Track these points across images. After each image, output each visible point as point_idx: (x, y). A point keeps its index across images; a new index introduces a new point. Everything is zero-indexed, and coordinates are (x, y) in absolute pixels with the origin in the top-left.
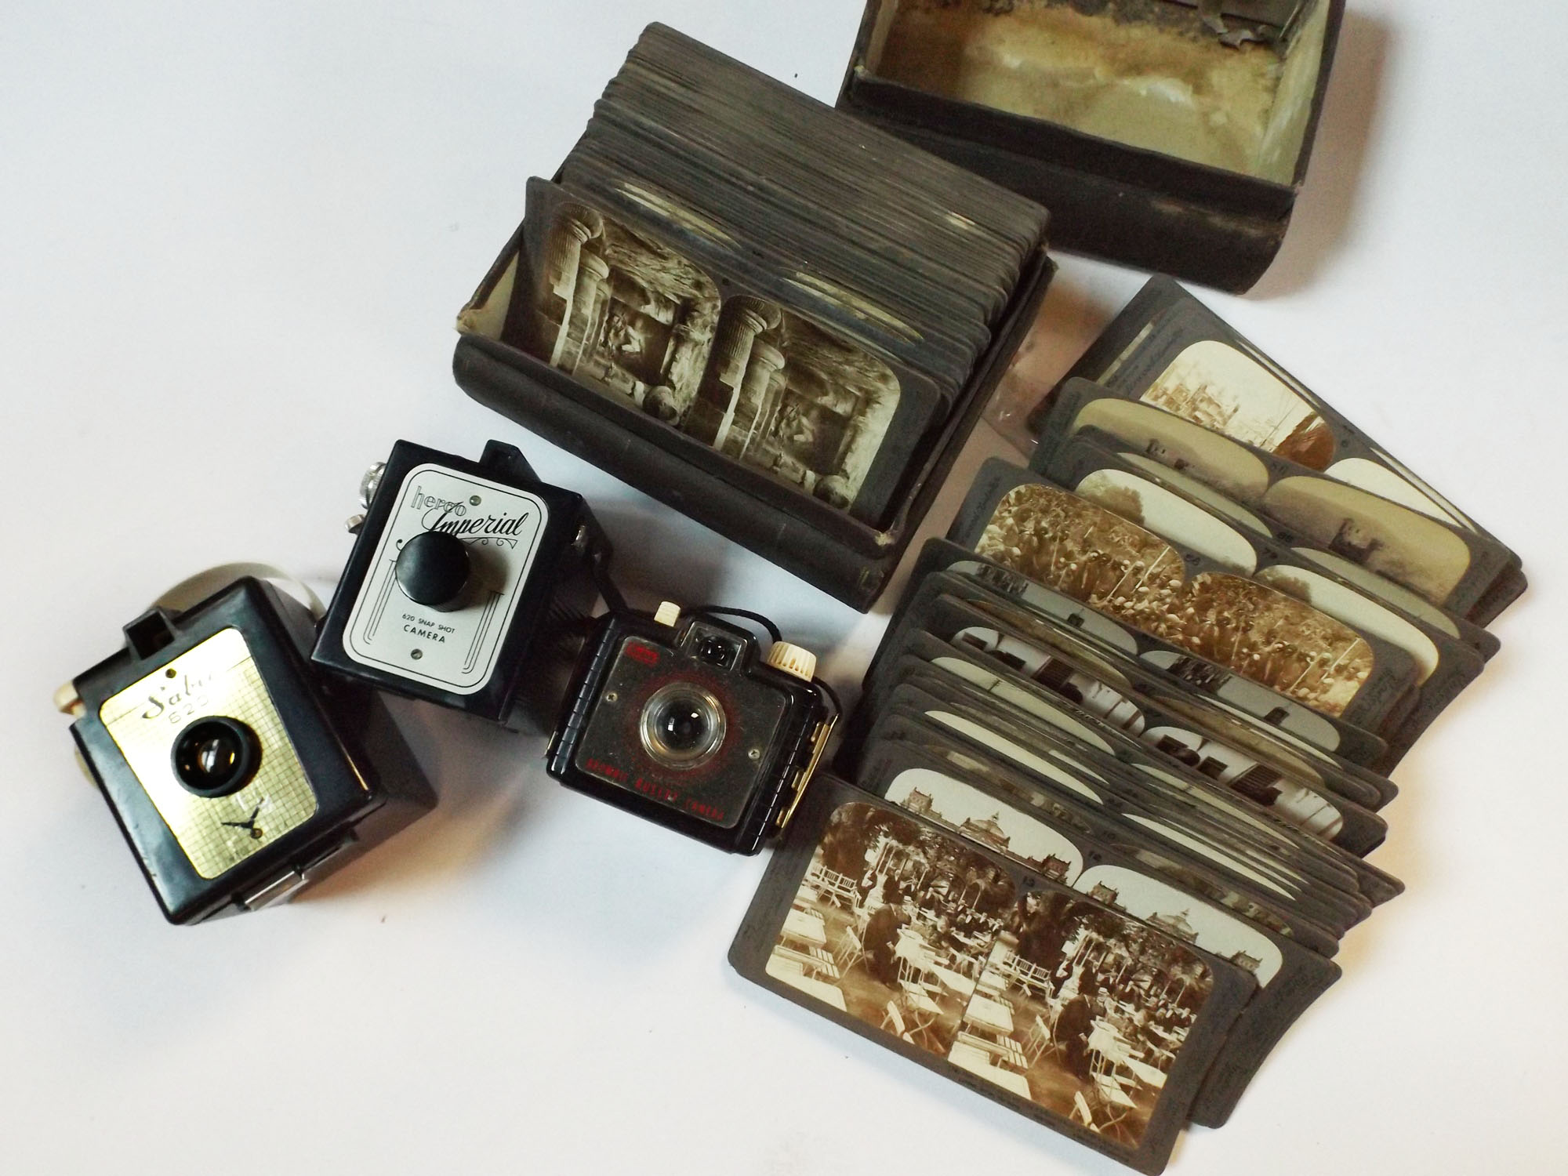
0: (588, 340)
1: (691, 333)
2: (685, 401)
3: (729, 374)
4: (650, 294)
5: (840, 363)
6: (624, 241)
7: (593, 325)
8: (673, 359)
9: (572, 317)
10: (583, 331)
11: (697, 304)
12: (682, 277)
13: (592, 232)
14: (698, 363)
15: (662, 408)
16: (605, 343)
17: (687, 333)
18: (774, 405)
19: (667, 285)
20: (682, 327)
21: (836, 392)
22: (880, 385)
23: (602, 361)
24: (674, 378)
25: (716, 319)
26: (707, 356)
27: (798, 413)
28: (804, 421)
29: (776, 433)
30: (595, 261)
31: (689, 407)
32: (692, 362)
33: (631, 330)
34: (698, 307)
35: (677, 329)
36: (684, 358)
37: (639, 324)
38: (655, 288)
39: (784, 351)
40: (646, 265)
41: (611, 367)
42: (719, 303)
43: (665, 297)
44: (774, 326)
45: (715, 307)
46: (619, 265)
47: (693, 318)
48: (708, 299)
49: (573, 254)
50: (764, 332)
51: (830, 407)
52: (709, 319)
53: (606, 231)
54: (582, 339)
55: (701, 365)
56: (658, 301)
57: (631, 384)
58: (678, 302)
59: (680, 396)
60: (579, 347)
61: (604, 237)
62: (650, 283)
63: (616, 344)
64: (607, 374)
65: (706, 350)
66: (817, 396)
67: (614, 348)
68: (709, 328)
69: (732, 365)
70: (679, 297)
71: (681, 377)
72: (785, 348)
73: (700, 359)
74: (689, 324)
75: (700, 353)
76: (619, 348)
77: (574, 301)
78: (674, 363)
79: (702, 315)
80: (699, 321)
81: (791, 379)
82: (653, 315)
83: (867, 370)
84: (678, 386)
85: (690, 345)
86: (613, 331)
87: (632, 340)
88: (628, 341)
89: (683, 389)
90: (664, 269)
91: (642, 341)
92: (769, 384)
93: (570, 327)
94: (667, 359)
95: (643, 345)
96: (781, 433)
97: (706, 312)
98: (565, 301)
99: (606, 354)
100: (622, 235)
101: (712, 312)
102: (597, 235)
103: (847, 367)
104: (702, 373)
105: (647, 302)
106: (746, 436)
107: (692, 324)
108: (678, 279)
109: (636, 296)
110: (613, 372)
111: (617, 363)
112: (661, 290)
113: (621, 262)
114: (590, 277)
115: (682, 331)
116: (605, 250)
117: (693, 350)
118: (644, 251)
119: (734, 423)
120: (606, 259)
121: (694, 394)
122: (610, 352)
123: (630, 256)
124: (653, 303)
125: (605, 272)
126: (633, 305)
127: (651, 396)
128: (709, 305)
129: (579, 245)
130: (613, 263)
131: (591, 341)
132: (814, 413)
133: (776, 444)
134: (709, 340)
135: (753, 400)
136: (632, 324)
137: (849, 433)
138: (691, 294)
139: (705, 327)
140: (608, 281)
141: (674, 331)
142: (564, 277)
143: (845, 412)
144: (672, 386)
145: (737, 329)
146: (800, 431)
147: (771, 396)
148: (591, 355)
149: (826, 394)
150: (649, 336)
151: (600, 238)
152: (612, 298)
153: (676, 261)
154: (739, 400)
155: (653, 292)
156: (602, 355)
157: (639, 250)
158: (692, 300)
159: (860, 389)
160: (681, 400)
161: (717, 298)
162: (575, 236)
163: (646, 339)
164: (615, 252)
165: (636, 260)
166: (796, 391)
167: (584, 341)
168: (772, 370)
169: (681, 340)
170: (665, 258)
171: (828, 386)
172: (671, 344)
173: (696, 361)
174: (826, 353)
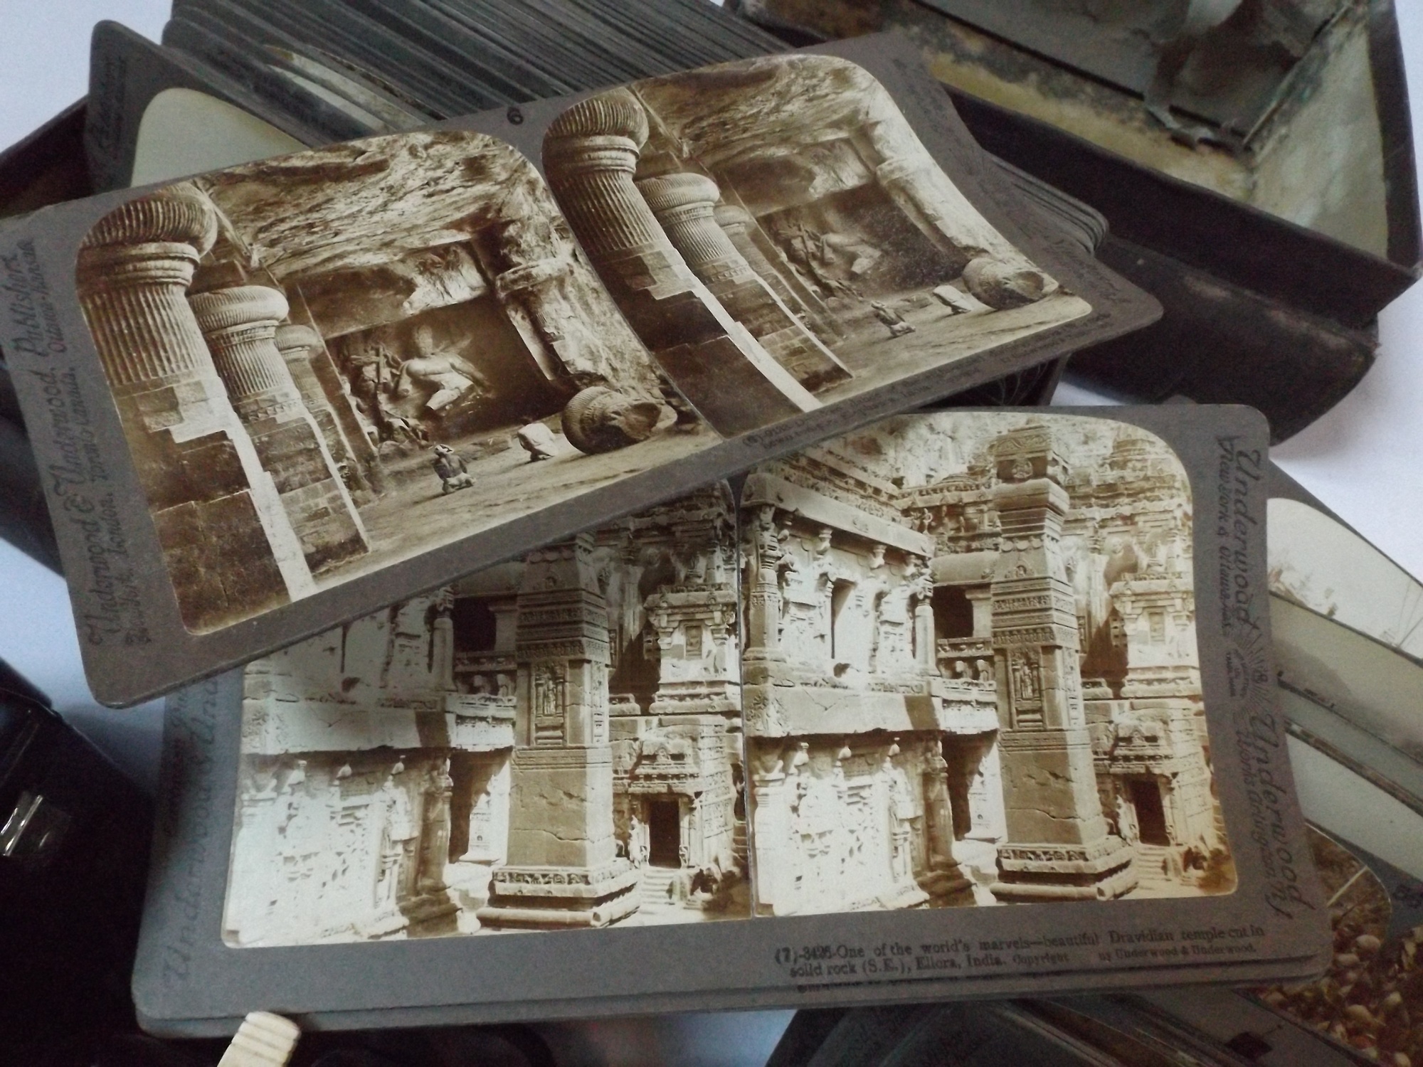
0: (339, 455)
1: (534, 272)
2: (643, 379)
3: (659, 277)
4: (401, 270)
5: (777, 109)
6: (279, 203)
7: (326, 422)
8: (546, 341)
9: (261, 450)
10: (314, 453)
11: (500, 210)
12: (436, 181)
13: (195, 241)
14: (596, 308)
15: (619, 422)
16: (386, 430)
17: (528, 277)
18: (773, 259)
19: (420, 222)
20: (509, 275)
21: (820, 160)
22: (848, 95)
23: (412, 463)
24: (583, 365)
25: (552, 208)
26: (596, 284)
27: (815, 238)
28: (834, 239)
29: (827, 290)
30: (239, 299)
31: (663, 381)
32: (584, 315)
33: (417, 365)
34: (507, 213)
35: (504, 288)
36: (563, 323)
37: (425, 339)
38: (402, 248)
39: (693, 163)
40: (353, 216)
41: (441, 455)
42: (534, 173)
43: (434, 250)
44: (644, 133)
45: (532, 184)
46: (298, 265)
47: (513, 242)
48: (510, 182)
49: (175, 327)
50: (642, 160)
51: (837, 189)
52: (542, 219)
53: (228, 213)
54: (326, 467)
55: (604, 305)
56: (425, 268)
57: (516, 445)
58: (463, 237)
59: (627, 378)
60: (331, 487)
61: (231, 234)
62: (387, 245)
63: (411, 411)
64: (444, 474)
65: (585, 275)
66: (805, 190)
67: (412, 422)
68: (555, 236)
69: (649, 261)
70: (458, 225)
71: (594, 357)
72: (691, 158)
73: (591, 298)
74: (515, 259)
75: (580, 289)
76: (425, 413)
77: (244, 418)
78: (556, 345)
79: (524, 223)
80: (529, 239)
81: (749, 200)
82: (439, 302)
83: (814, 87)
84: (603, 369)
85: (554, 292)
86: (382, 398)
87: (434, 378)
88: (428, 386)
89: (617, 365)
90: (394, 193)
91: (458, 362)
92: (731, 236)
93: (275, 472)
94: (535, 349)
95: (469, 367)
96: (834, 284)
97: (525, 211)
98: (223, 435)
99: (406, 445)
100: (267, 192)
101: (536, 200)
102: (210, 240)
103: (789, 108)
104: (618, 316)
105: (410, 287)
106: (798, 333)
107: (521, 253)
108: (432, 189)
109: (377, 295)
110: (456, 458)
111: (445, 438)
112: (415, 242)
113: (297, 254)
114: (251, 342)
115: (514, 282)
116: (248, 259)
117: (565, 298)
118: (330, 189)
119: (757, 333)
120: (260, 276)
121: (645, 356)
122: (411, 434)
123: (311, 226)
124: (419, 280)
125: (276, 303)
126: (384, 317)
127: (576, 427)
128: (520, 191)
129: (178, 297)
130: (281, 270)
131: (351, 454)
132: (832, 217)
133: (846, 301)
134: (574, 255)
135: (738, 279)
136: (411, 351)
137: (900, 201)
138: (477, 199)
139: (547, 238)
140: (296, 315)
141: (502, 295)
142: (182, 393)
143: (860, 177)
144: (593, 379)
145: (598, 194)
146: (852, 258)
147: (754, 250)
148: (372, 475)
149: (811, 177)
150: (465, 343)
151: (221, 240)
152: (327, 342)
153: (404, 154)
154: (719, 299)
155: (402, 261)
156: (403, 454)
157: (320, 197)
158: (485, 209)
159: (836, 125)
160: (634, 383)
161: (524, 165)
162: (158, 284)
163: (464, 355)
164: (273, 244)
165: (326, 224)
166: (774, 209)
167: (333, 467)
168: (710, 211)
169: (527, 300)
170: (379, 167)
171: (800, 161)
172: (518, 320)
173: (587, 306)
174: (745, 109)
